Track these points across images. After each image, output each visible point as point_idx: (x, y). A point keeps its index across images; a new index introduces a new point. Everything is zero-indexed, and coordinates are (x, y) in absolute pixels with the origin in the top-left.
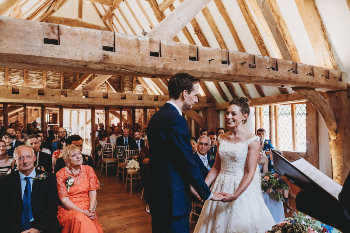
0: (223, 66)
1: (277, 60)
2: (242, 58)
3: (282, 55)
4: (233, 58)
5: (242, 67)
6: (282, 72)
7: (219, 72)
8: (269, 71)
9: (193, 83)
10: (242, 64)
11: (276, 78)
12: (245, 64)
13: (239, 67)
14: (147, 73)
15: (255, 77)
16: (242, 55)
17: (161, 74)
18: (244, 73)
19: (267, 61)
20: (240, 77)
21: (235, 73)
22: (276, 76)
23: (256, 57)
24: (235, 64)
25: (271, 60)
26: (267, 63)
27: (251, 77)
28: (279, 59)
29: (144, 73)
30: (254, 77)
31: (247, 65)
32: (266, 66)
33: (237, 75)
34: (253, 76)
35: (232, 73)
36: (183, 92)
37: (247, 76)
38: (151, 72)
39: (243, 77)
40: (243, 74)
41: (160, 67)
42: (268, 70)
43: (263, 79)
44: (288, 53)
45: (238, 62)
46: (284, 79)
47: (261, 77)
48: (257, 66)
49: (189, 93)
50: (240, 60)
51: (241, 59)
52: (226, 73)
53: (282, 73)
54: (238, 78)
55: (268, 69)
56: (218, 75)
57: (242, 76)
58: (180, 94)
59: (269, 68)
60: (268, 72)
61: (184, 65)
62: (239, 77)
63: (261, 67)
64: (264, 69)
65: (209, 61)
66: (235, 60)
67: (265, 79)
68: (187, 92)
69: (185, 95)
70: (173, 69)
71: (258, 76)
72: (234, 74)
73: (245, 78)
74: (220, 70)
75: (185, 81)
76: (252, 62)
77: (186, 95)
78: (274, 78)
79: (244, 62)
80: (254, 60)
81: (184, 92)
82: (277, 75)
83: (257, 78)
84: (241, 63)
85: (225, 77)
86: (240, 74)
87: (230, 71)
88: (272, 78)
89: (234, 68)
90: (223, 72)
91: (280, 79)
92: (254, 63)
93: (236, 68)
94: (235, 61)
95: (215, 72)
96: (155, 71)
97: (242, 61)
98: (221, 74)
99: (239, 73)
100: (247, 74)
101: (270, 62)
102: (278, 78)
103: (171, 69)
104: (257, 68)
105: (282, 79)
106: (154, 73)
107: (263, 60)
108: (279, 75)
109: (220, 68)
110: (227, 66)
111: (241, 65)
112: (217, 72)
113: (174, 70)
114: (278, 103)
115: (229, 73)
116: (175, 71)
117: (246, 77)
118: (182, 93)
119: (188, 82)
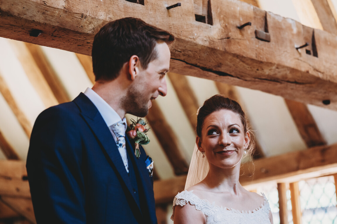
0: (198, 27)
1: (313, 32)
2: (240, 14)
3: (321, 22)
4: (219, 10)
5: (240, 36)
6: (326, 62)
7: (190, 39)
8: (300, 54)
9: (154, 41)
10: (241, 28)
11: (315, 74)
12: (246, 28)
13: (235, 34)
14: (24, 17)
15: (270, 64)
16: (238, 6)
17: (57, 24)
18: (245, 51)
19: (291, 30)
20: (238, 60)
21: (227, 48)
22: (316, 70)
23: (270, 16)
24: (226, 26)
25: (302, 30)
26: (293, 35)
27: (261, 62)
28: (317, 30)
29: (17, 15)
30: (268, 66)
31: (251, 33)
32: (291, 42)
33: (230, 54)
34: (265, 60)
35: (220, 47)
36: (128, 60)
37: (252, 60)
38: (35, 16)
39: (243, 62)
40: (244, 53)
41: (55, 6)
42: (295, 50)
43: (288, 72)
44: (333, 20)
45: (231, 22)
46: (332, 80)
47: (284, 67)
48: (272, 38)
49: (144, 66)
50: (235, 17)
51: (238, 15)
52: (207, 44)
53: (328, 65)
54: (231, 61)
55: (297, 49)
56: (188, 47)
57: (243, 57)
58: (122, 66)
59: (298, 46)
60: (297, 56)
61: (111, 9)
62: (235, 58)
63: (281, 41)
64: (289, 49)
65: (168, 8)
66: (225, 17)
67: (291, 73)
68: (138, 62)
69: (135, 70)
70: (88, 14)
71: (276, 62)
72: (225, 49)
73: (247, 64)
74: (193, 35)
75: (136, 35)
76: (260, 27)
77: (137, 69)
78: (312, 72)
79: (243, 24)
80: (264, 23)
81: (133, 62)
82: (317, 68)
83: (274, 68)
84: (239, 25)
85: (203, 55)
86: (237, 52)
87: (215, 40)
88: (308, 72)
89: (224, 36)
90: (200, 42)
91: (325, 78)
92: (266, 30)
93: (227, 35)
94: (223, 19)
95: (183, 38)
96: (44, 13)
97: (240, 20)
98: (196, 45)
99: (235, 49)
100: (253, 56)
101: (299, 33)
102: (320, 75)
103: (82, 16)
104: (272, 43)
105: (328, 78)
106: (42, 21)
107: (284, 27)
108: (322, 69)
109: (192, 31)
110: (207, 28)
111: (238, 31)
112: (187, 39)
113: (90, 19)
114: (300, 172)
115: (212, 46)
116: (90, 23)
117: (249, 62)
118: (125, 65)
119: (143, 37)
